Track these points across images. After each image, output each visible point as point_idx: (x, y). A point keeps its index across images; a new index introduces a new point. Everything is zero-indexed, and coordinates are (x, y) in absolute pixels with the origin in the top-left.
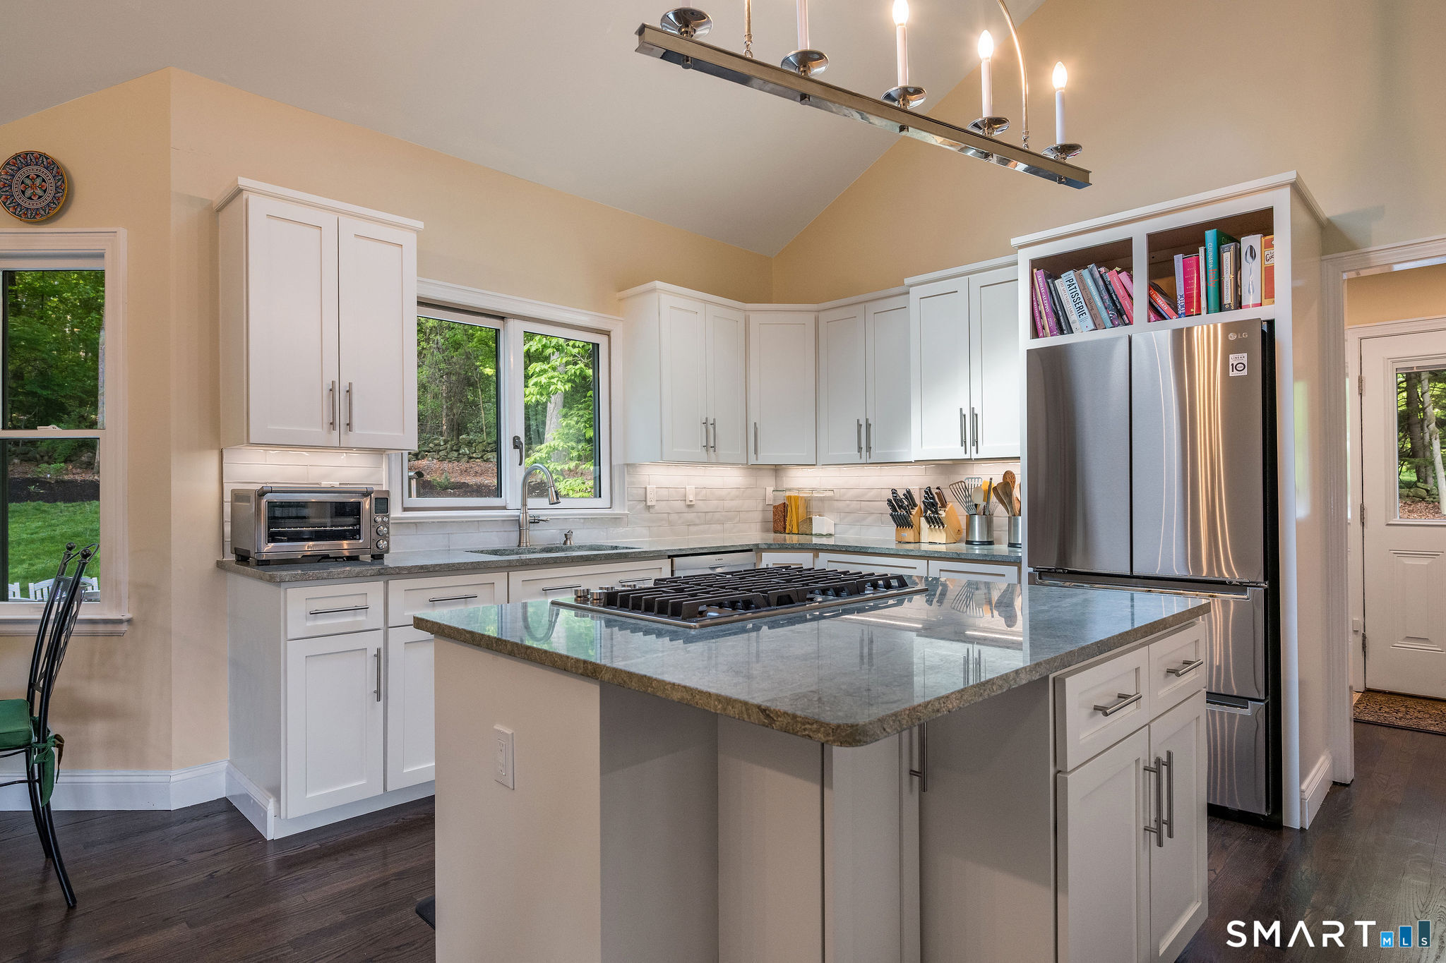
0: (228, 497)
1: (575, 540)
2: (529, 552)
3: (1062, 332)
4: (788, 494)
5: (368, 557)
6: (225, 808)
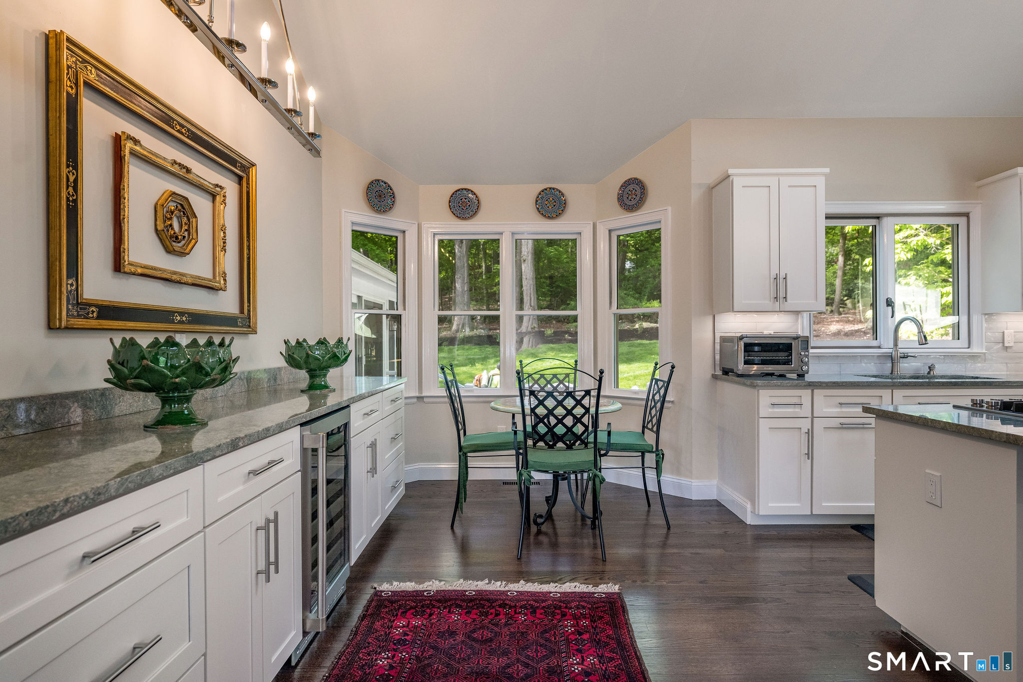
0: (718, 340)
1: (937, 372)
2: (900, 378)
5: (794, 376)
6: (717, 504)
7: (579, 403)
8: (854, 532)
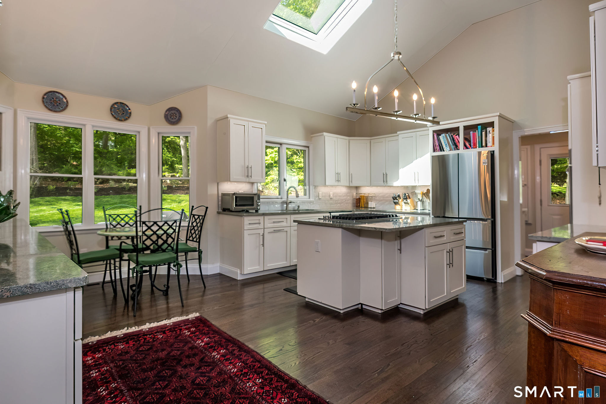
0: (220, 195)
1: (301, 208)
3: (441, 151)
4: (361, 195)
5: (254, 211)
6: (220, 275)
7: (171, 227)
8: (278, 275)
